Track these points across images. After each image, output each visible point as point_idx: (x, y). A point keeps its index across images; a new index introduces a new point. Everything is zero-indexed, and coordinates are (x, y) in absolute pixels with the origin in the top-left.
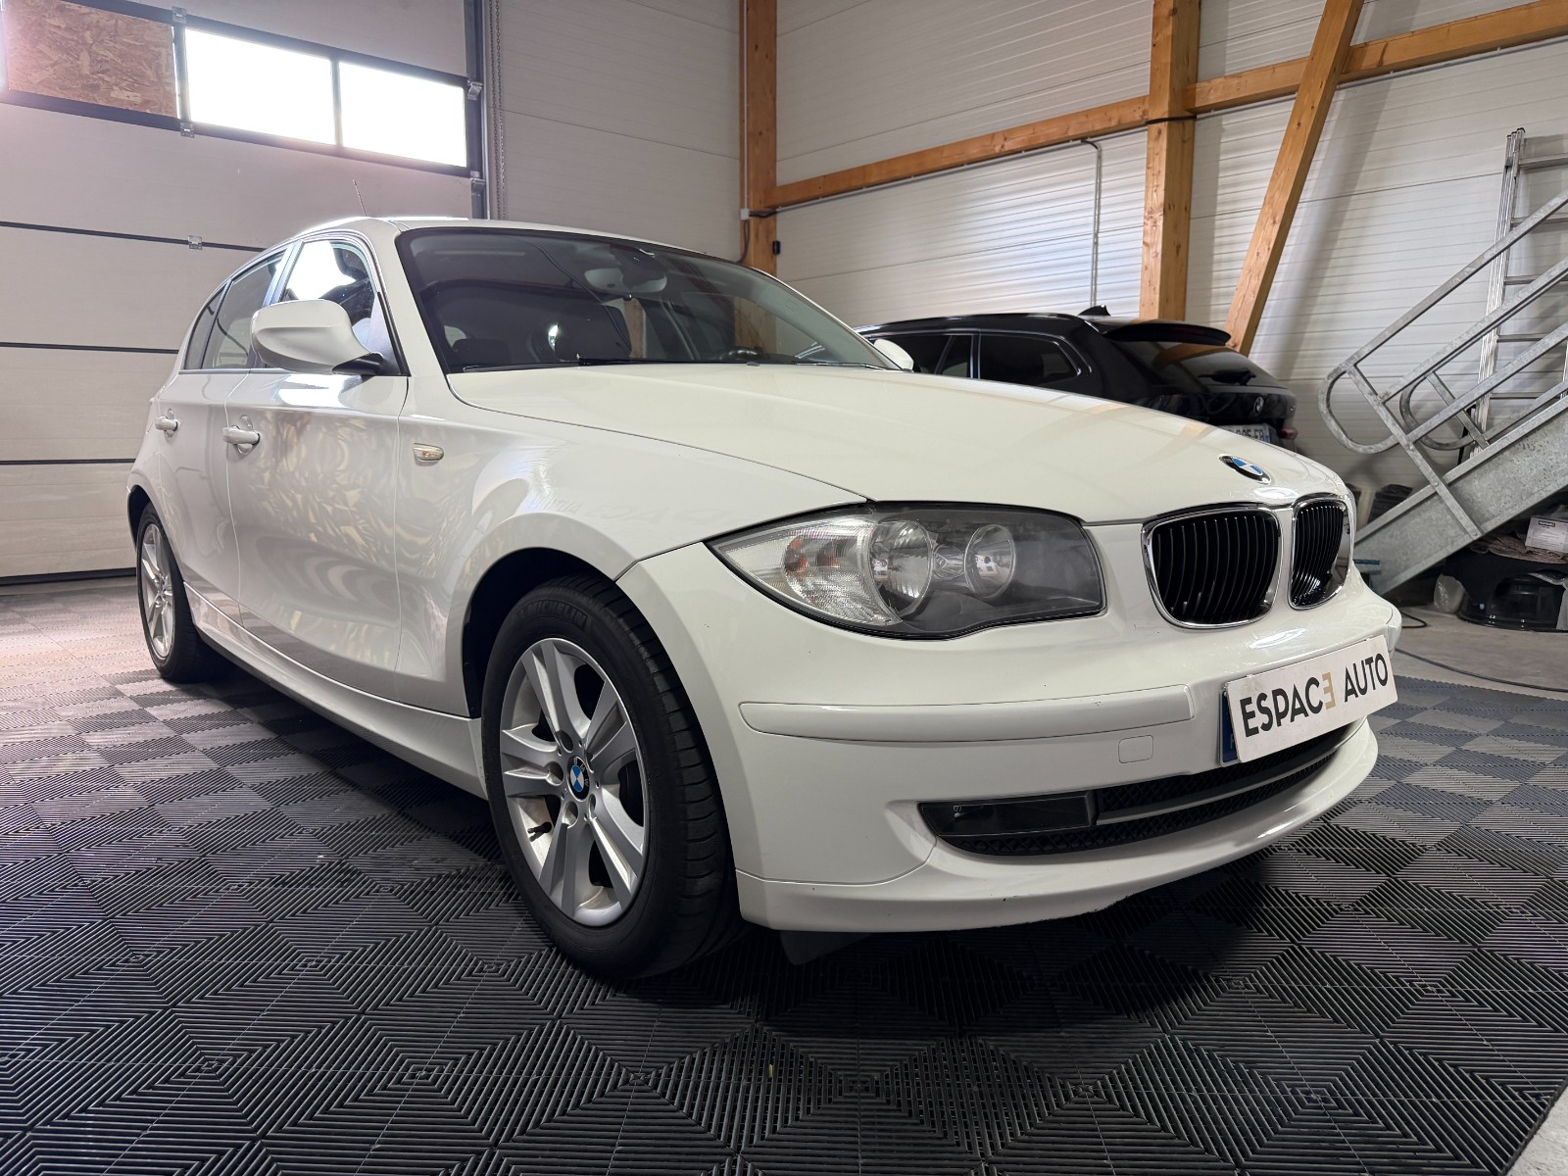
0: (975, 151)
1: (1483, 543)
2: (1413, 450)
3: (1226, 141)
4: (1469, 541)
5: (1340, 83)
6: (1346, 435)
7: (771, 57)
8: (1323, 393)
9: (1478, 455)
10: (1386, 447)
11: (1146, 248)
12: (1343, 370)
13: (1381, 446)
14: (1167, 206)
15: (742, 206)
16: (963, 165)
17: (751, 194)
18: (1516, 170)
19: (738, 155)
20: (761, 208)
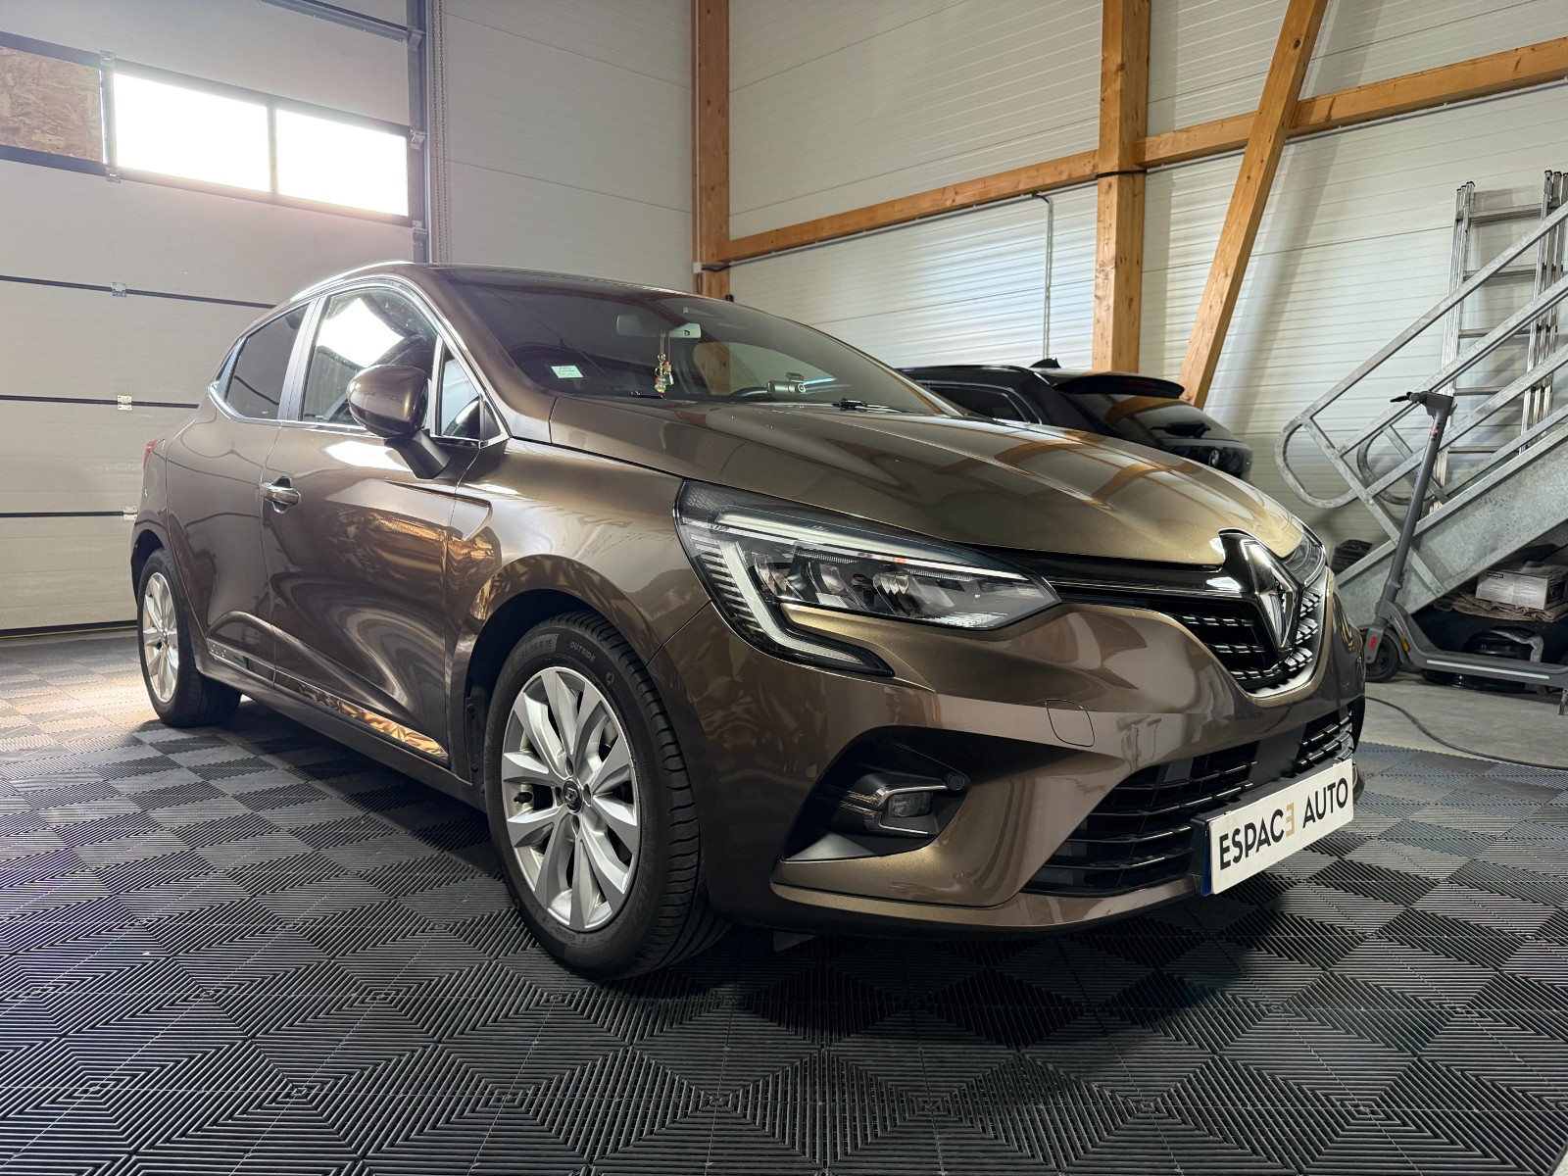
0: (926, 205)
1: (1448, 601)
2: (1372, 505)
3: (1177, 195)
4: (1433, 598)
5: (1289, 138)
6: (1303, 487)
7: (724, 112)
8: (1279, 446)
9: (1438, 510)
10: (1345, 502)
11: (1098, 301)
12: (1299, 423)
13: (1341, 501)
14: (1119, 260)
15: (695, 260)
16: (914, 219)
17: (704, 248)
18: (1467, 223)
19: (690, 209)
20: (714, 262)
